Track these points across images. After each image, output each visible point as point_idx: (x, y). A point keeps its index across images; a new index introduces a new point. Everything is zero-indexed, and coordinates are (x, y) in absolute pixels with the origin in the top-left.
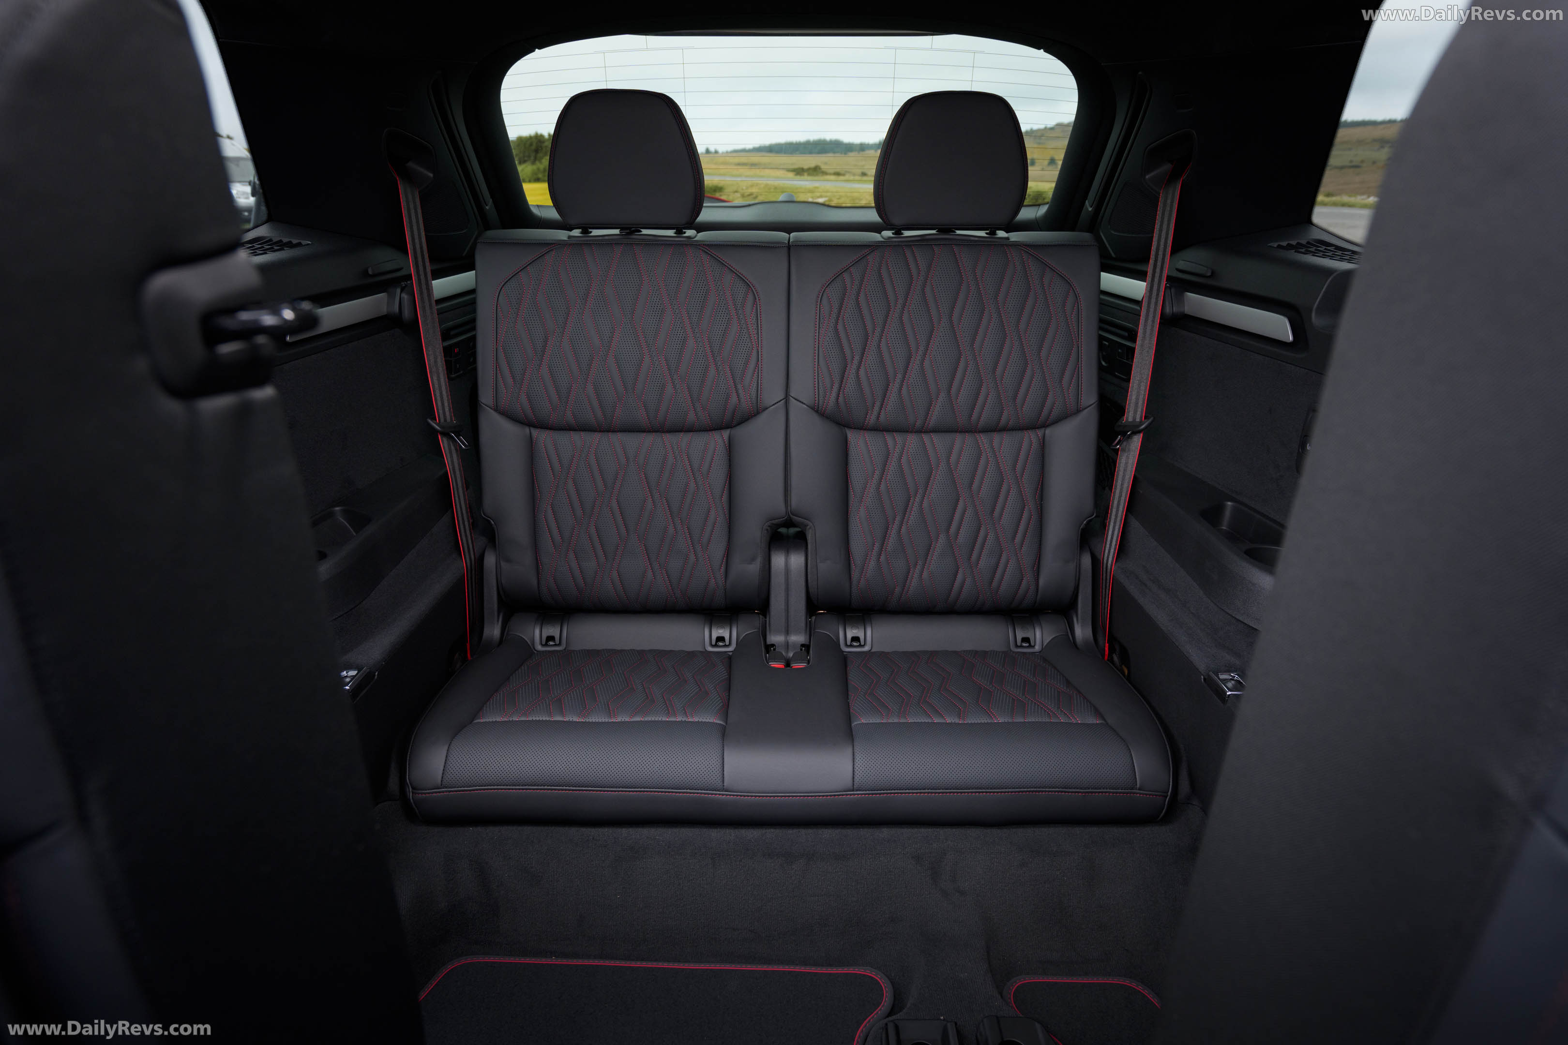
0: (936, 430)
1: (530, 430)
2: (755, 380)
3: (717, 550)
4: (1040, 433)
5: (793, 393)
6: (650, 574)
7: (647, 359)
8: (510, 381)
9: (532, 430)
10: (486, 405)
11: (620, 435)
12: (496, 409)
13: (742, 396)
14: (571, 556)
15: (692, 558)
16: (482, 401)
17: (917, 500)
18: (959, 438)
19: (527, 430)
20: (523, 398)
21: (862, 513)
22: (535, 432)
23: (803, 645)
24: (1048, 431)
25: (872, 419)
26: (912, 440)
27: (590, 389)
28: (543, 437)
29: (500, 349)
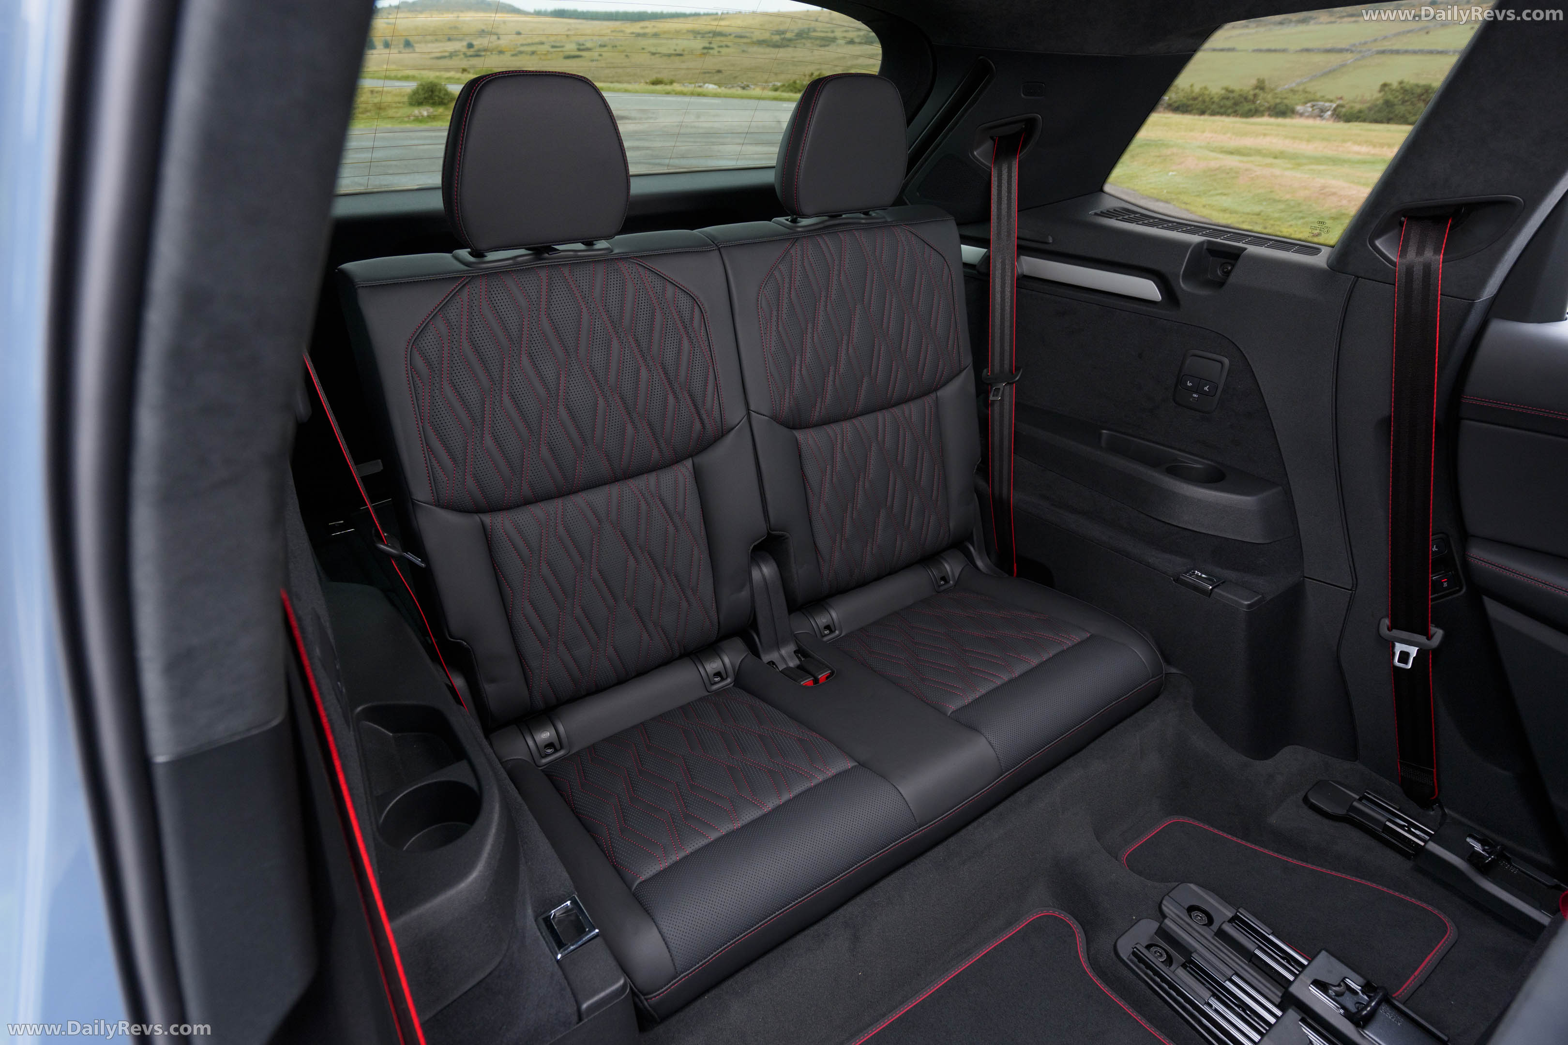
0: (862, 414)
1: (480, 517)
2: (716, 402)
3: (706, 588)
4: (933, 395)
5: (752, 408)
6: (645, 636)
7: (601, 401)
8: (449, 463)
9: (481, 516)
10: (424, 503)
11: (584, 494)
12: (439, 504)
13: (706, 421)
14: (561, 647)
15: (684, 604)
16: (419, 499)
17: (861, 483)
18: (880, 415)
19: (476, 518)
20: (470, 482)
21: (823, 508)
22: (487, 519)
23: (795, 652)
24: (939, 393)
25: (816, 415)
26: (847, 426)
27: (544, 451)
28: (500, 522)
29: (427, 425)
